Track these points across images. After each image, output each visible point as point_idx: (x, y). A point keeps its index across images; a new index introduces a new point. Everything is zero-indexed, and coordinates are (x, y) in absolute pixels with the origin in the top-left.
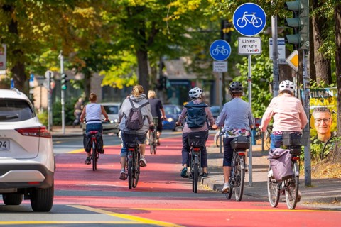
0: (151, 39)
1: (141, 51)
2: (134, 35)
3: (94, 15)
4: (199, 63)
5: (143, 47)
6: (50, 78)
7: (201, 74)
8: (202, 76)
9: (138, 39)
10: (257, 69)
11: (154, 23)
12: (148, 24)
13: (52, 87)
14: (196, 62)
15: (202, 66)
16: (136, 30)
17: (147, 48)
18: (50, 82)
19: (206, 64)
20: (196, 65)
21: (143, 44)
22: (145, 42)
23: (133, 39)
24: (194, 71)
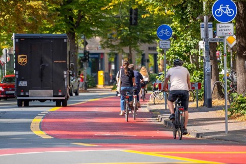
0: (78, 23)
1: (70, 32)
2: (65, 20)
3: (42, 6)
4: (111, 41)
5: (72, 29)
6: (6, 54)
7: (113, 49)
8: (114, 50)
9: (68, 23)
10: (180, 46)
11: (80, 11)
12: (75, 12)
13: (8, 61)
14: (109, 40)
15: (114, 43)
16: (66, 17)
17: (75, 30)
18: (6, 56)
19: (116, 42)
20: (109, 42)
21: (72, 27)
22: (73, 25)
23: (64, 23)
24: (108, 47)
